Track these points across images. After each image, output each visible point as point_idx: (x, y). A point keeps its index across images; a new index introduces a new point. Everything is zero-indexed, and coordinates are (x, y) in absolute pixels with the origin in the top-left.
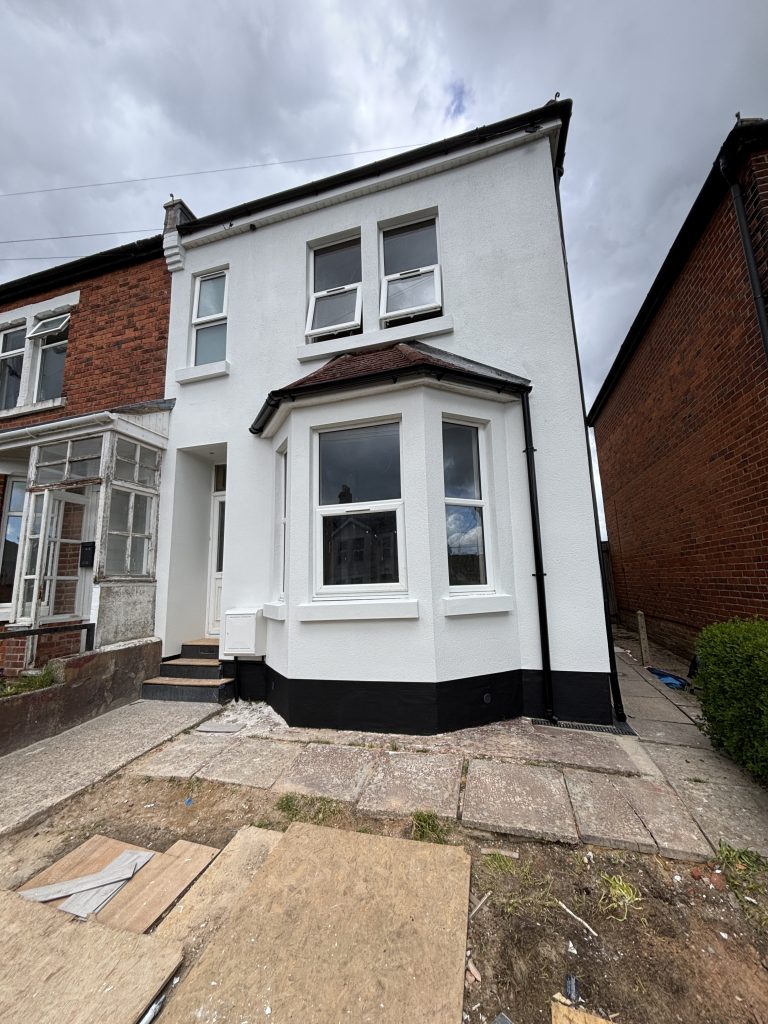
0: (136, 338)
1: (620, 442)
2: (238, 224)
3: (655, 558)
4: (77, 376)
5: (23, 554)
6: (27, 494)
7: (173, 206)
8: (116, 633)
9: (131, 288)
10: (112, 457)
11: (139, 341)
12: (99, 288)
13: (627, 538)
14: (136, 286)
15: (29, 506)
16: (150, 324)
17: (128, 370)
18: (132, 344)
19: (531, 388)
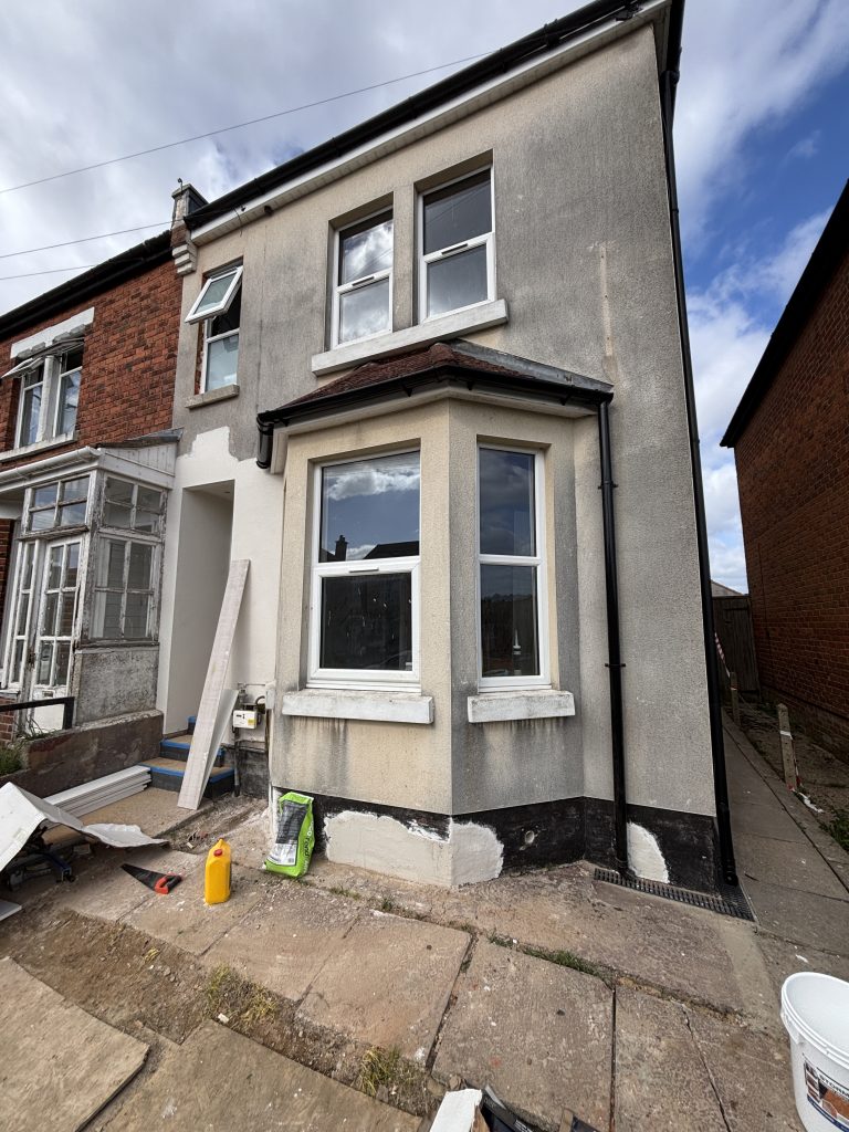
0: (146, 358)
1: (768, 466)
2: (251, 206)
3: (812, 626)
4: (91, 405)
5: (16, 611)
6: (20, 544)
7: (182, 193)
8: (104, 706)
9: (142, 299)
10: (99, 500)
11: (148, 362)
12: (112, 302)
13: (773, 595)
14: (147, 296)
15: (22, 556)
16: (159, 339)
17: (137, 397)
18: (142, 365)
19: (612, 394)
